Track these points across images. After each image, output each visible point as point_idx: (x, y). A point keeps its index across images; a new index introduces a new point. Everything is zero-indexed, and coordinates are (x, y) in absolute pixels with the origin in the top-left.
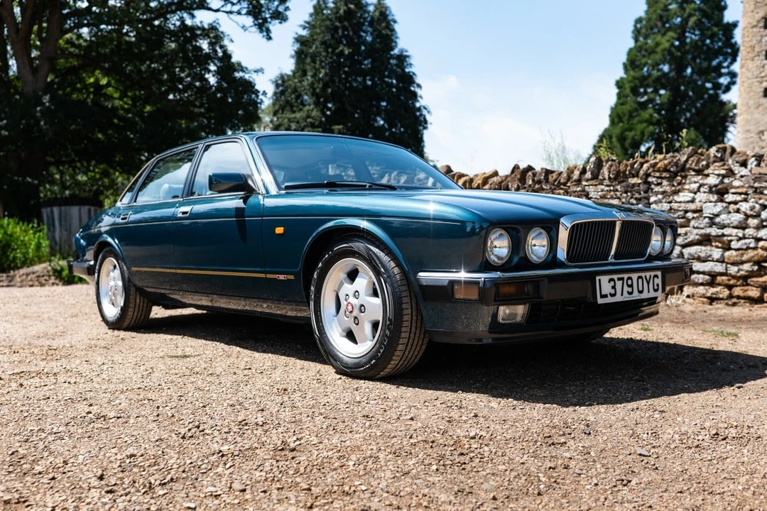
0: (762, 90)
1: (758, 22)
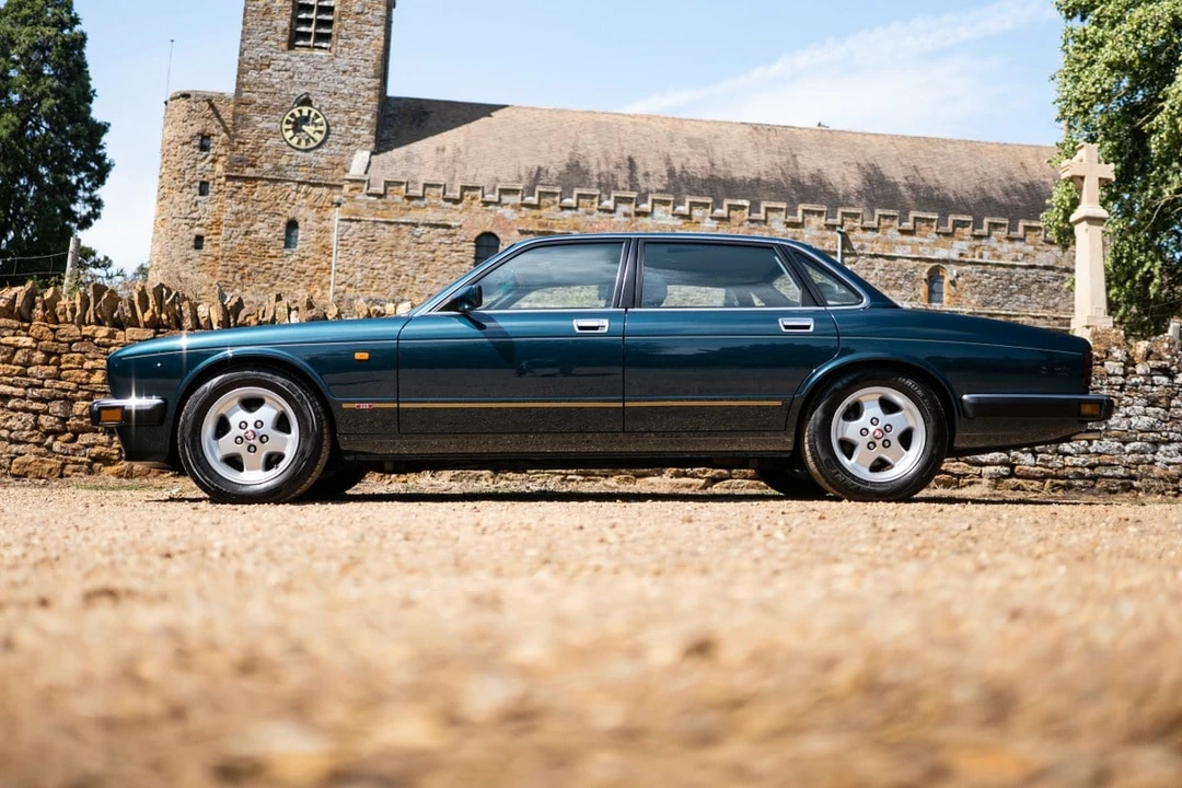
0: (194, 237)
1: (192, 138)
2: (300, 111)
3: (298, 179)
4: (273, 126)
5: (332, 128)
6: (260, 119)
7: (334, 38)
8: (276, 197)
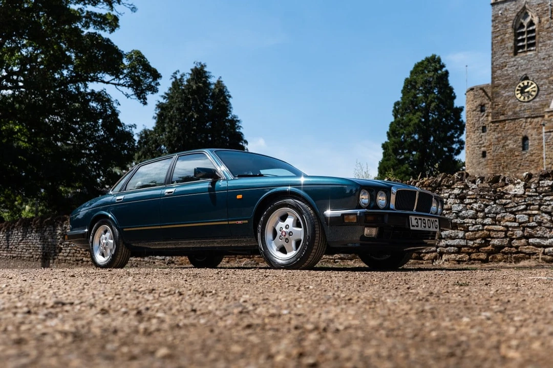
0: (481, 152)
1: (477, 107)
2: (523, 84)
3: (526, 116)
4: (510, 93)
5: (540, 88)
6: (504, 92)
7: (537, 44)
8: (516, 127)
